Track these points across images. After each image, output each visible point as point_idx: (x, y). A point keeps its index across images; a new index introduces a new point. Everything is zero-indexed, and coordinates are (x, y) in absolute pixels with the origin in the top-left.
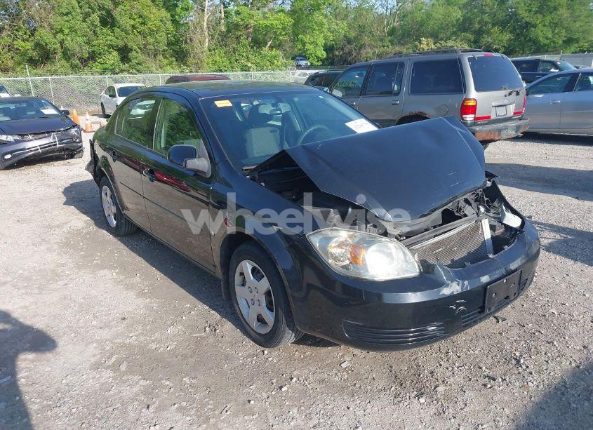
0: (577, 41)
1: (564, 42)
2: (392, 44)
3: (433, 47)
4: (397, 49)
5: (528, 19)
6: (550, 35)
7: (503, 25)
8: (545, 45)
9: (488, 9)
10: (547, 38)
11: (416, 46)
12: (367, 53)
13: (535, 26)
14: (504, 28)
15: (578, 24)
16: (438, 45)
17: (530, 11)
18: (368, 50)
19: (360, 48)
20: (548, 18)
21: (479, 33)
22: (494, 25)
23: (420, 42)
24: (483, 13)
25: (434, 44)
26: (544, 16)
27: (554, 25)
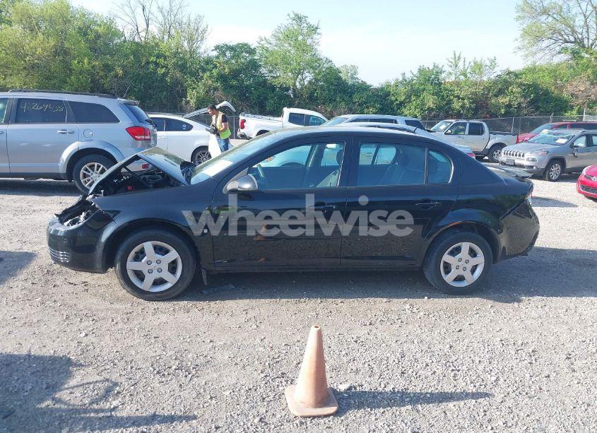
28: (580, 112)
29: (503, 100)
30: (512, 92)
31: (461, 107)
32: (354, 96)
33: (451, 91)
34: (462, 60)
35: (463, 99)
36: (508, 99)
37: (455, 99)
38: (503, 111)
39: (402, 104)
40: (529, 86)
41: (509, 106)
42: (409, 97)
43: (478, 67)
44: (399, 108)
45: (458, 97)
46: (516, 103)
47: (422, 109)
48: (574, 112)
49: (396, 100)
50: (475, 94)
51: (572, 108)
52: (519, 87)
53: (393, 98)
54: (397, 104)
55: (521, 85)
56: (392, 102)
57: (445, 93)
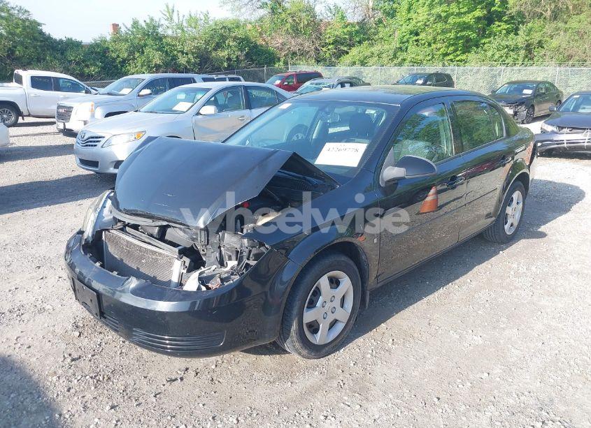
28: (286, 63)
29: (223, 54)
30: (229, 46)
31: (187, 62)
32: (68, 53)
33: (173, 46)
34: (175, 14)
35: (187, 54)
36: (226, 52)
37: (179, 54)
38: (226, 64)
39: (124, 61)
40: (243, 40)
41: (229, 59)
42: (131, 53)
43: (193, 21)
44: (122, 66)
45: (182, 52)
46: (235, 57)
47: (149, 66)
48: (281, 63)
49: (118, 56)
50: (197, 48)
51: (279, 60)
52: (234, 41)
53: (114, 55)
54: (120, 62)
55: (235, 39)
56: (114, 60)
57: (167, 48)
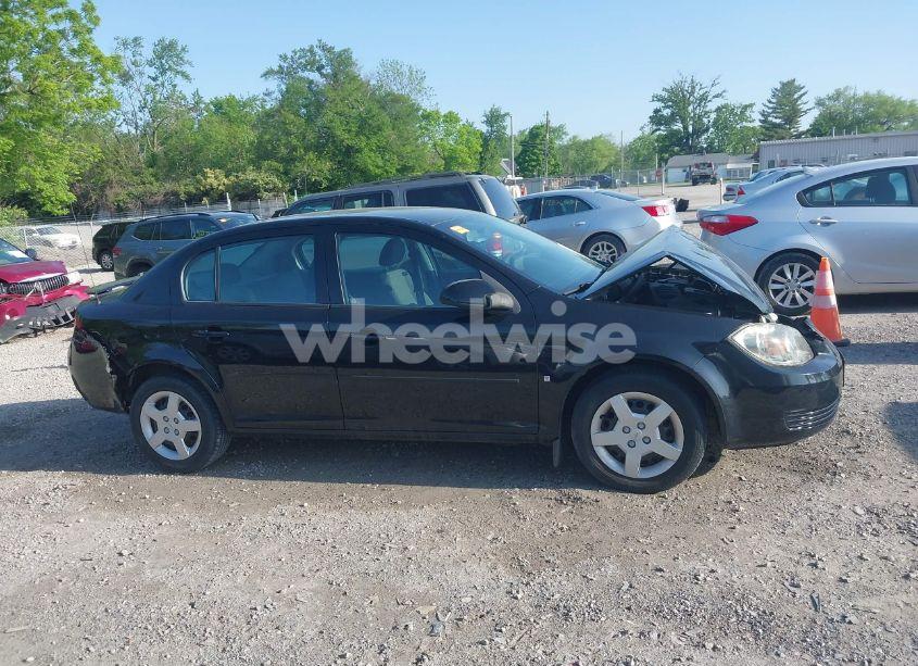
0: (412, 169)
1: (397, 170)
2: (157, 180)
3: (226, 181)
4: (169, 186)
5: (349, 142)
6: (380, 164)
7: (318, 148)
8: (377, 176)
9: (294, 130)
10: (378, 167)
11: (198, 182)
12: (117, 195)
13: (359, 151)
14: (321, 153)
15: (409, 149)
16: (232, 178)
17: (350, 131)
18: (117, 189)
19: (103, 188)
20: (374, 140)
21: (289, 160)
22: (307, 149)
23: (205, 176)
24: (288, 134)
25: (227, 177)
26: (368, 138)
27: (382, 150)
